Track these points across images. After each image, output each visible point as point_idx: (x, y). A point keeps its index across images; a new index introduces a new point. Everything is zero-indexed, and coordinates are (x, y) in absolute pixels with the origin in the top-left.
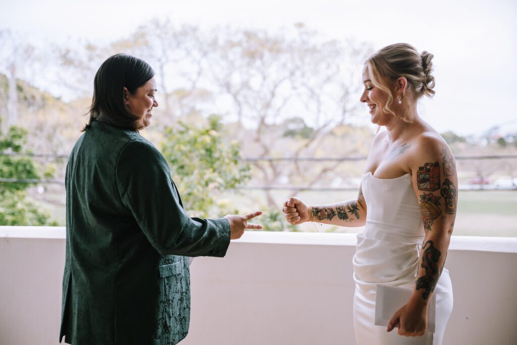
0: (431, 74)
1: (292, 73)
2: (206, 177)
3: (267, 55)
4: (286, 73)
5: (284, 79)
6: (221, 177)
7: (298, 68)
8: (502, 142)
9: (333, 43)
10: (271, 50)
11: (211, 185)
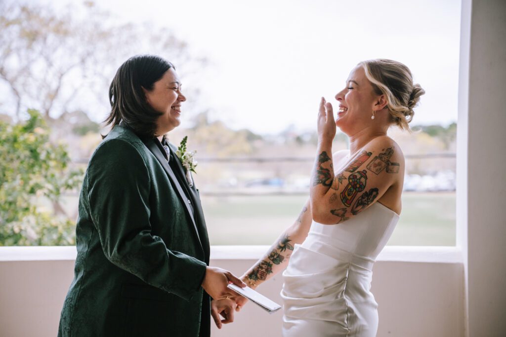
0: (413, 109)
1: (83, 61)
2: (32, 183)
3: (51, 38)
4: (76, 60)
5: (71, 67)
6: (49, 182)
7: (89, 54)
8: (299, 140)
9: (129, 26)
10: (57, 31)
11: (39, 192)
